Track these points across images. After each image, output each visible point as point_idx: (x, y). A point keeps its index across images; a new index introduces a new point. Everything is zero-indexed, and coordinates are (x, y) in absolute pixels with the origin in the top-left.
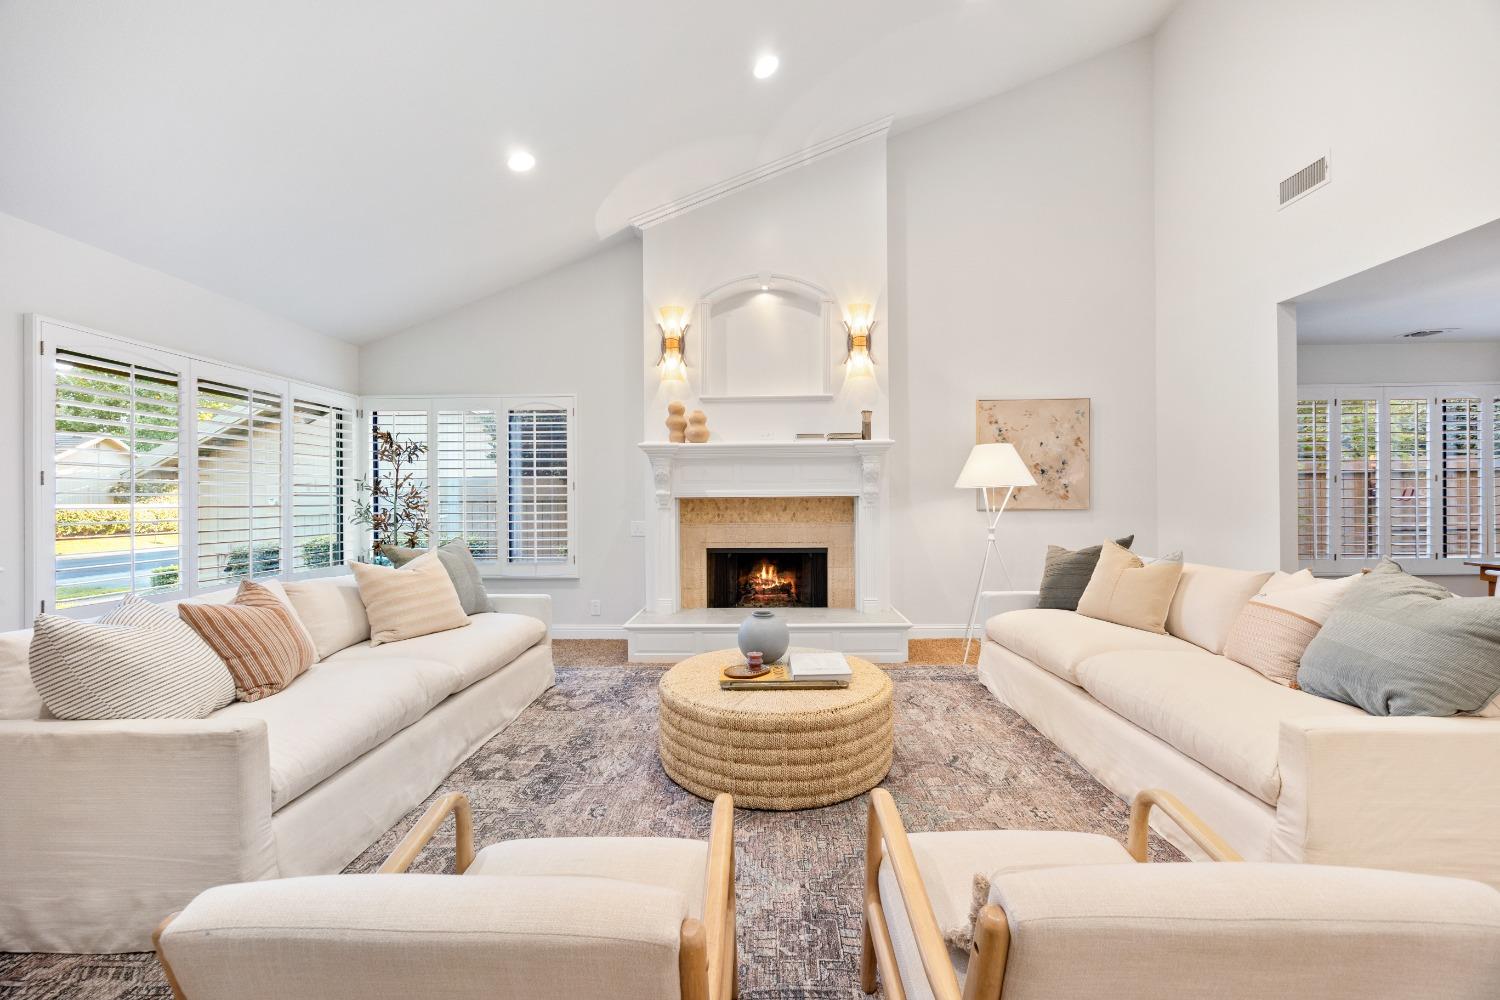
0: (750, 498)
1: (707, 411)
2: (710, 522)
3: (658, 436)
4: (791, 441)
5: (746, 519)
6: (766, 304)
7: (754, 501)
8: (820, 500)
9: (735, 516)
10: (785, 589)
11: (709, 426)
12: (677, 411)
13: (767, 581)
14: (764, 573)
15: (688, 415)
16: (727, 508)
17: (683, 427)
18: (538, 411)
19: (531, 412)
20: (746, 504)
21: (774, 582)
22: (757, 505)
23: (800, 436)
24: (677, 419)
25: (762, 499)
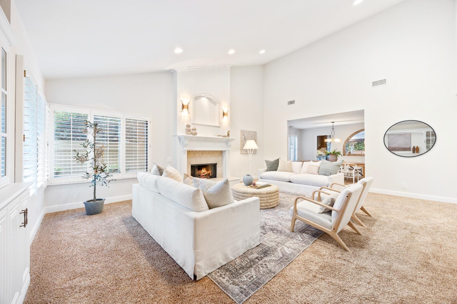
0: (201, 151)
1: (197, 127)
2: (192, 157)
3: (181, 132)
4: (216, 137)
5: (200, 156)
6: (204, 101)
7: (202, 151)
8: (216, 151)
9: (198, 156)
10: (209, 174)
11: (197, 131)
12: (188, 126)
13: (204, 172)
14: (203, 170)
15: (191, 128)
16: (196, 153)
17: (190, 130)
18: (139, 120)
19: (137, 120)
20: (200, 152)
21: (205, 173)
22: (203, 152)
23: (218, 136)
24: (188, 128)
25: (204, 151)
